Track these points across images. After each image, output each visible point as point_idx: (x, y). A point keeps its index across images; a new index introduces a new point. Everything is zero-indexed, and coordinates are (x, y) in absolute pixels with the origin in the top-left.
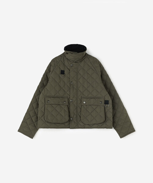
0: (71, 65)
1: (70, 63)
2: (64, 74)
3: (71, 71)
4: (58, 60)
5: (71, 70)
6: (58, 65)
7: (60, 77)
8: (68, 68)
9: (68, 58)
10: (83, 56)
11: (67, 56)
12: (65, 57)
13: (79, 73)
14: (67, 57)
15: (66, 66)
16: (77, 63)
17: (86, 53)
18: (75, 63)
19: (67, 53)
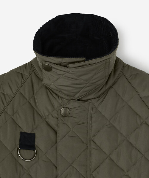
0: (62, 111)
1: (56, 105)
2: (32, 147)
3: (60, 136)
4: (8, 91)
5: (62, 131)
6: (9, 110)
7: (16, 160)
8: (48, 125)
9: (52, 86)
10: (107, 74)
11: (48, 78)
12: (39, 79)
13: (93, 146)
14: (46, 81)
15: (41, 117)
16: (85, 104)
17: (118, 61)
18: (76, 104)
19: (48, 69)
